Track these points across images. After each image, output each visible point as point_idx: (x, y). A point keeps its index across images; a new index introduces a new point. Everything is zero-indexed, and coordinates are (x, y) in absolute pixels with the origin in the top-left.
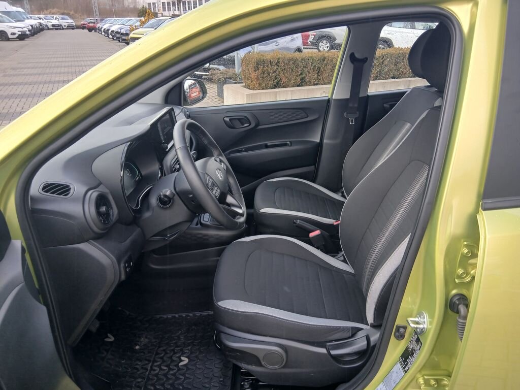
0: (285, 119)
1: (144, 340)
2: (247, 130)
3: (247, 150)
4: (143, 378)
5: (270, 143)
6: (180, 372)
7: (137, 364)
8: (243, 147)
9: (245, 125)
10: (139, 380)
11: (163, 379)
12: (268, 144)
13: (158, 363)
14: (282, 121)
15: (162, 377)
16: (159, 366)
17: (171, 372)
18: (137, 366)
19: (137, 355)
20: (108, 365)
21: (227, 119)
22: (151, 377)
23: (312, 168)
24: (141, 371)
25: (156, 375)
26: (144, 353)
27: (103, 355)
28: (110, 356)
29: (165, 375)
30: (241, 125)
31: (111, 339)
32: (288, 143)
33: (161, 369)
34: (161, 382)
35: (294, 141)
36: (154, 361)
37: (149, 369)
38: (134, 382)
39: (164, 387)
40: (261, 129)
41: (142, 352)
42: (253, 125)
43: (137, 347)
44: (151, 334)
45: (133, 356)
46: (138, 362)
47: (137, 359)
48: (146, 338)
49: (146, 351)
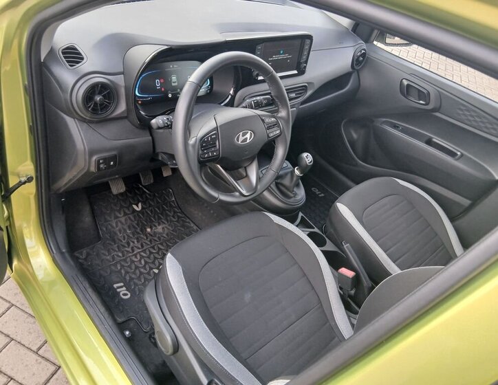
0: (474, 123)
1: (159, 229)
2: (419, 109)
3: (405, 131)
4: (123, 256)
5: (436, 140)
6: (147, 276)
7: (133, 242)
8: (402, 124)
9: (421, 102)
10: (120, 255)
11: (132, 269)
12: (434, 140)
13: (144, 255)
14: (469, 123)
15: (133, 267)
16: (142, 257)
17: (142, 270)
18: (132, 244)
19: (142, 236)
20: (114, 225)
21: (405, 82)
22: (128, 259)
23: (466, 202)
24: (129, 249)
25: (133, 262)
26: (147, 238)
27: (119, 215)
28: (123, 220)
29: (137, 267)
30: (417, 98)
31: (138, 208)
32: (459, 153)
33: (140, 261)
34: (129, 270)
35: (466, 156)
36: (144, 251)
37: (135, 252)
38: (115, 253)
39: (125, 275)
40: (437, 117)
41: (146, 236)
42: (430, 107)
43: (149, 230)
44: (168, 229)
45: (138, 233)
46: (135, 241)
47: (137, 239)
48: (163, 228)
49: (150, 238)
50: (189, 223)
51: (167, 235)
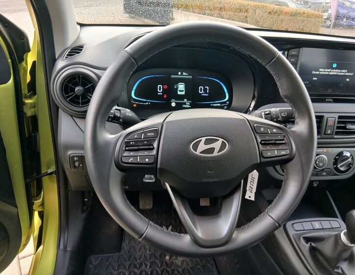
18: (144, 267)
19: (158, 262)
41: (162, 263)
43: (167, 258)
44: (188, 264)
45: (156, 258)
46: (149, 265)
47: (152, 263)
48: (183, 261)
49: (164, 266)
50: (212, 265)
51: (183, 270)
